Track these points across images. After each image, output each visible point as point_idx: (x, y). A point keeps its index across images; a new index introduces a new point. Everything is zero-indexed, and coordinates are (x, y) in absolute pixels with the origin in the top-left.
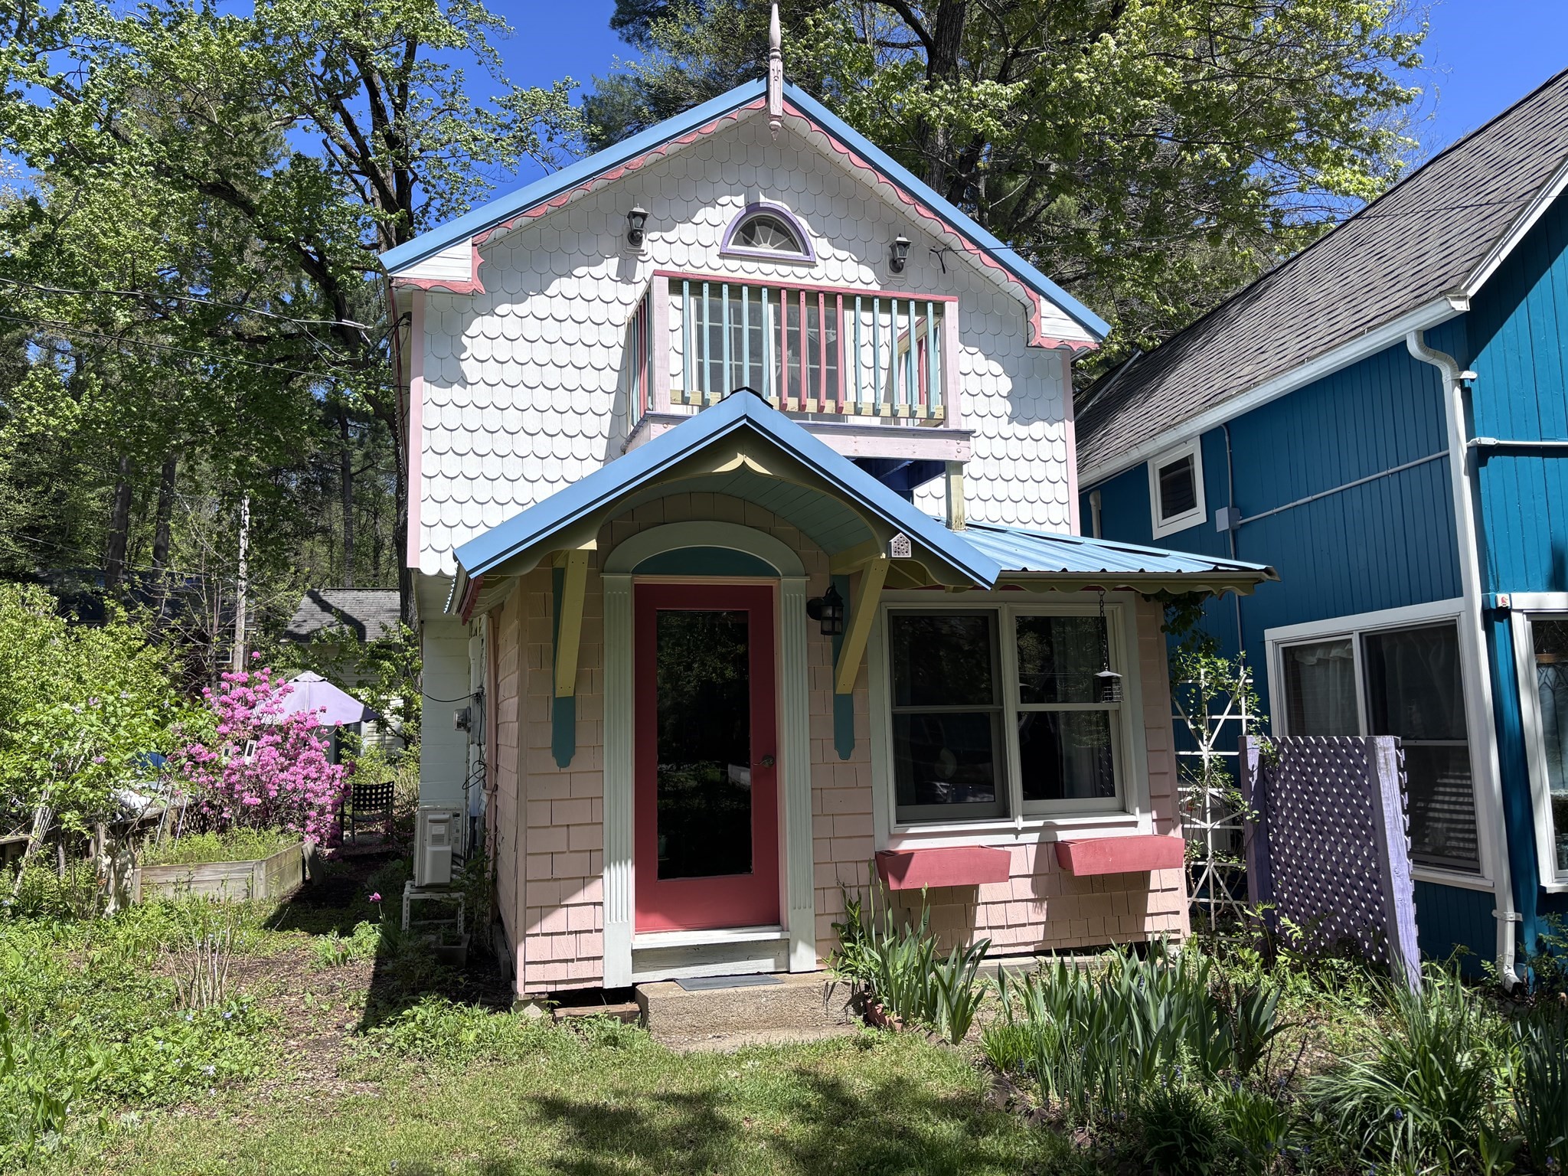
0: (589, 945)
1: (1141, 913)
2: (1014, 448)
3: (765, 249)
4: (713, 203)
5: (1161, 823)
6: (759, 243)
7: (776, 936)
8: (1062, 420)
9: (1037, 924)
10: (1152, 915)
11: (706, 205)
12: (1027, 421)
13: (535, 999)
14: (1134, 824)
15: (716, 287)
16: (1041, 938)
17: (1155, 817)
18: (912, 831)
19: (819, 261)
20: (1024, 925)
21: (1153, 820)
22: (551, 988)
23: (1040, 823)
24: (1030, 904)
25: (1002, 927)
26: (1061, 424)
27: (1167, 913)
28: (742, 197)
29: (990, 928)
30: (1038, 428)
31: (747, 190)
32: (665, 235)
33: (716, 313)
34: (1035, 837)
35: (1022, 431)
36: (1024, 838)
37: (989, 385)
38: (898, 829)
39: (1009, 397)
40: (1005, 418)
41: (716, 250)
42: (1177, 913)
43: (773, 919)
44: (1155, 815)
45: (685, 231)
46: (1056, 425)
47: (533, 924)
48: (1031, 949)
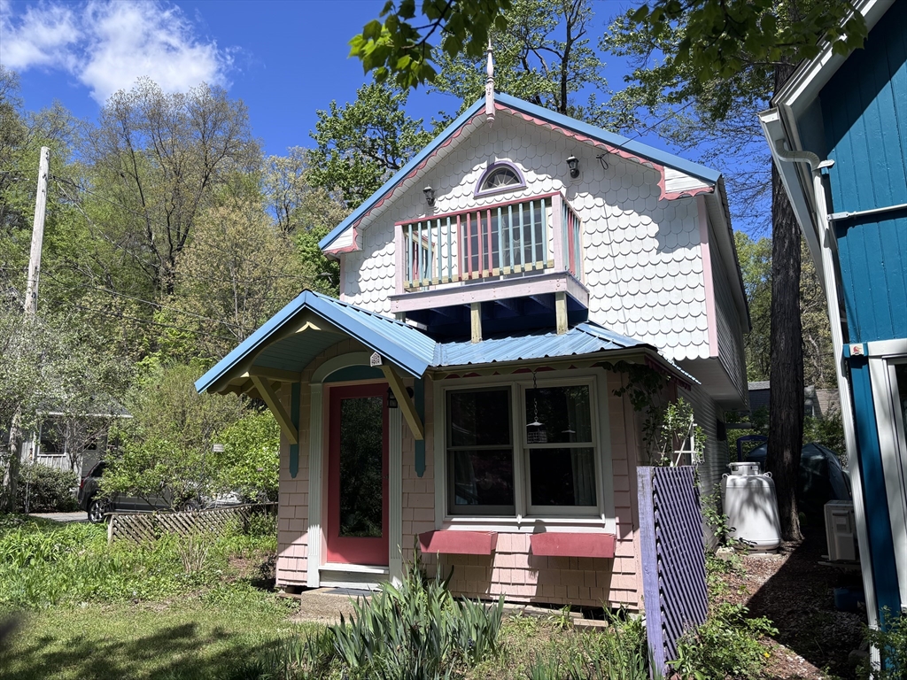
0: (302, 565)
1: (606, 589)
2: (662, 270)
3: (502, 186)
4: (470, 171)
5: (622, 526)
6: (498, 184)
7: (382, 572)
8: (699, 244)
9: (532, 585)
10: (615, 590)
11: (467, 173)
12: (672, 250)
13: (282, 587)
14: (602, 525)
15: (473, 214)
16: (534, 594)
17: (618, 522)
18: (454, 520)
19: (528, 185)
20: (523, 584)
21: (617, 524)
22: (288, 583)
23: (533, 520)
24: (527, 572)
25: (509, 584)
26: (698, 247)
27: (627, 590)
28: (486, 163)
29: (502, 583)
30: (680, 253)
31: (489, 157)
32: (447, 196)
33: (474, 230)
34: (531, 529)
35: (665, 257)
36: (523, 529)
37: (642, 232)
38: (447, 519)
39: (657, 236)
40: (655, 251)
41: (472, 195)
42: (635, 591)
43: (384, 563)
44: (617, 520)
45: (456, 191)
46: (694, 248)
47: (281, 552)
48: (528, 600)
